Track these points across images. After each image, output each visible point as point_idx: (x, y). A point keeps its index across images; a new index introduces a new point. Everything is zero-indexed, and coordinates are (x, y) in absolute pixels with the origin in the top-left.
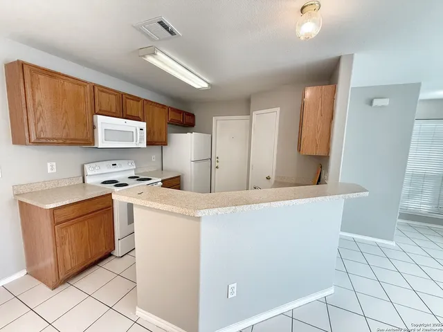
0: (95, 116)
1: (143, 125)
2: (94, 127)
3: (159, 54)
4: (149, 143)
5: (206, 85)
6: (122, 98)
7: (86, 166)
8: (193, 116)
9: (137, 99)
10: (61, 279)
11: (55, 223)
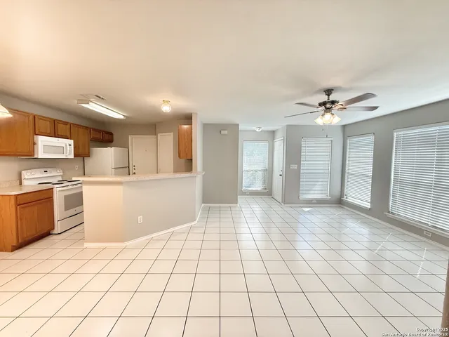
0: (35, 136)
1: (71, 142)
2: (34, 144)
3: (91, 103)
4: (75, 155)
5: (122, 117)
6: (54, 122)
7: (23, 172)
8: (111, 134)
9: (66, 123)
10: (20, 241)
11: (17, 205)
